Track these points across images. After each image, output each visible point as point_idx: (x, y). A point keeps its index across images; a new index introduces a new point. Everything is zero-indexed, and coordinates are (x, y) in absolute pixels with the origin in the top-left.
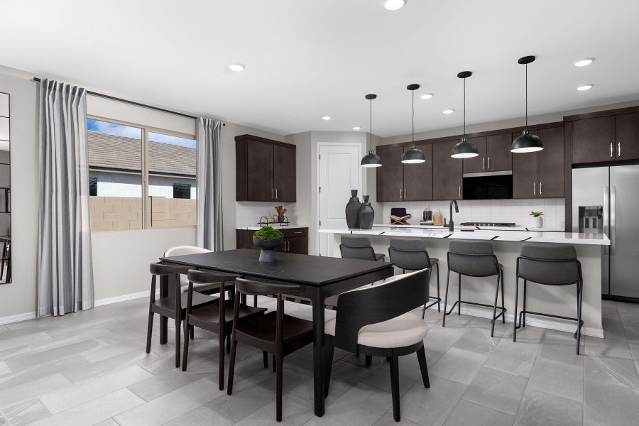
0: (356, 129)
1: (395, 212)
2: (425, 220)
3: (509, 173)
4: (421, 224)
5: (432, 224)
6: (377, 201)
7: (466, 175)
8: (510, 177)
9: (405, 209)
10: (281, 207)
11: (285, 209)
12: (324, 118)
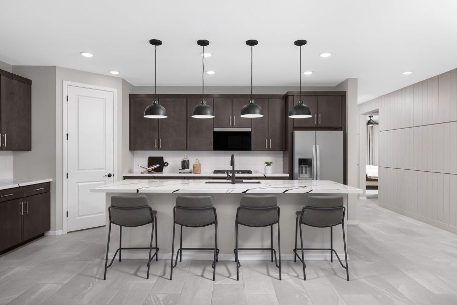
0: (114, 73)
1: (152, 161)
2: (183, 168)
3: (249, 130)
4: (180, 173)
5: (191, 172)
6: (130, 149)
7: (216, 130)
8: (249, 133)
9: (162, 158)
12: (83, 54)
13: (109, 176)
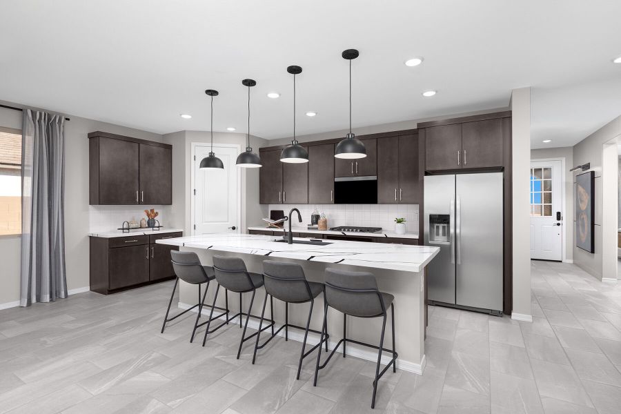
0: (231, 129)
1: (274, 215)
2: (313, 224)
3: (375, 178)
4: (309, 228)
5: (324, 228)
6: (261, 203)
7: (337, 180)
8: (374, 183)
9: (283, 212)
10: (152, 211)
11: (157, 213)
12: (183, 116)
13: (234, 228)
